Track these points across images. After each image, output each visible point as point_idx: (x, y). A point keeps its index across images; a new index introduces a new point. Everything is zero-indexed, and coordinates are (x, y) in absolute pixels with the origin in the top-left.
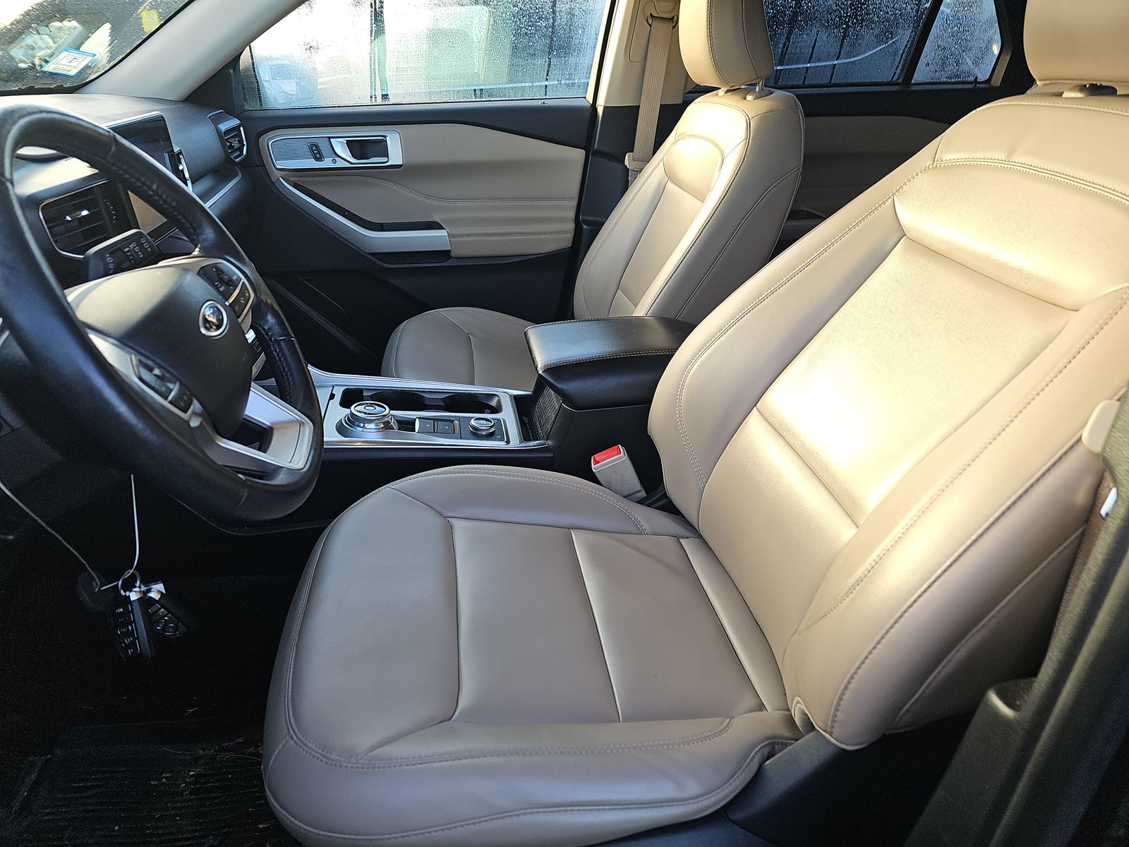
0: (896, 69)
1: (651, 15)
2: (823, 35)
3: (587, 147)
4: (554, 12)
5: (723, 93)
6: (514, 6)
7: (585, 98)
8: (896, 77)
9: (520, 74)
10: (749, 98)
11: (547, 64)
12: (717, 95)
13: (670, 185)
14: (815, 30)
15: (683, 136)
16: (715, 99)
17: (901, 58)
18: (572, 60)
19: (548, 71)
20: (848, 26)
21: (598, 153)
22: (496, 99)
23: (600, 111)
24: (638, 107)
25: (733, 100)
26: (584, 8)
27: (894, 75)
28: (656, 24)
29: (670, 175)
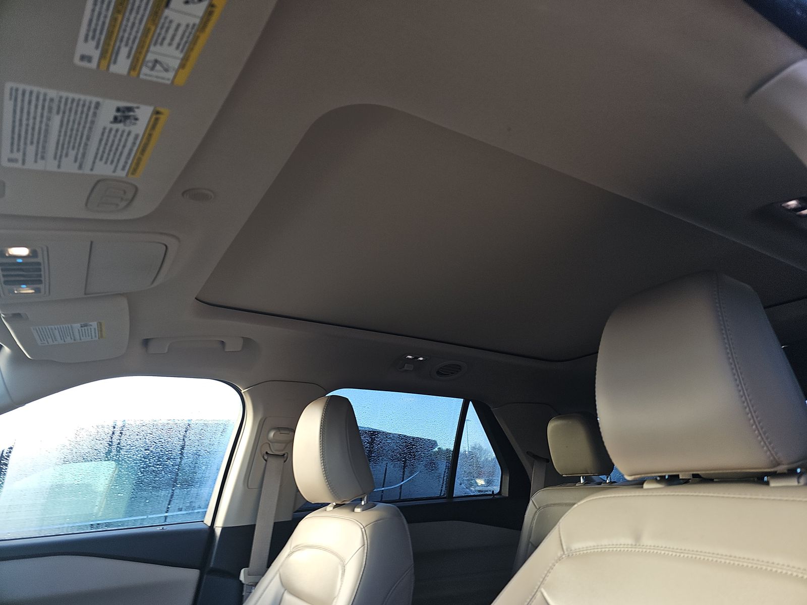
0: (442, 488)
1: (267, 453)
2: (391, 466)
3: (202, 566)
4: (182, 454)
5: (332, 508)
6: (146, 450)
7: (203, 521)
8: (443, 493)
9: (142, 504)
10: (358, 510)
11: (170, 495)
12: (326, 510)
13: (288, 597)
14: (385, 463)
15: (297, 548)
16: (324, 514)
17: (443, 480)
18: (194, 490)
19: (170, 501)
20: (406, 460)
21: (213, 571)
22: (113, 529)
23: (218, 531)
24: (254, 525)
25: (343, 513)
26: (208, 450)
27: (441, 492)
28: (271, 460)
29: (287, 587)
